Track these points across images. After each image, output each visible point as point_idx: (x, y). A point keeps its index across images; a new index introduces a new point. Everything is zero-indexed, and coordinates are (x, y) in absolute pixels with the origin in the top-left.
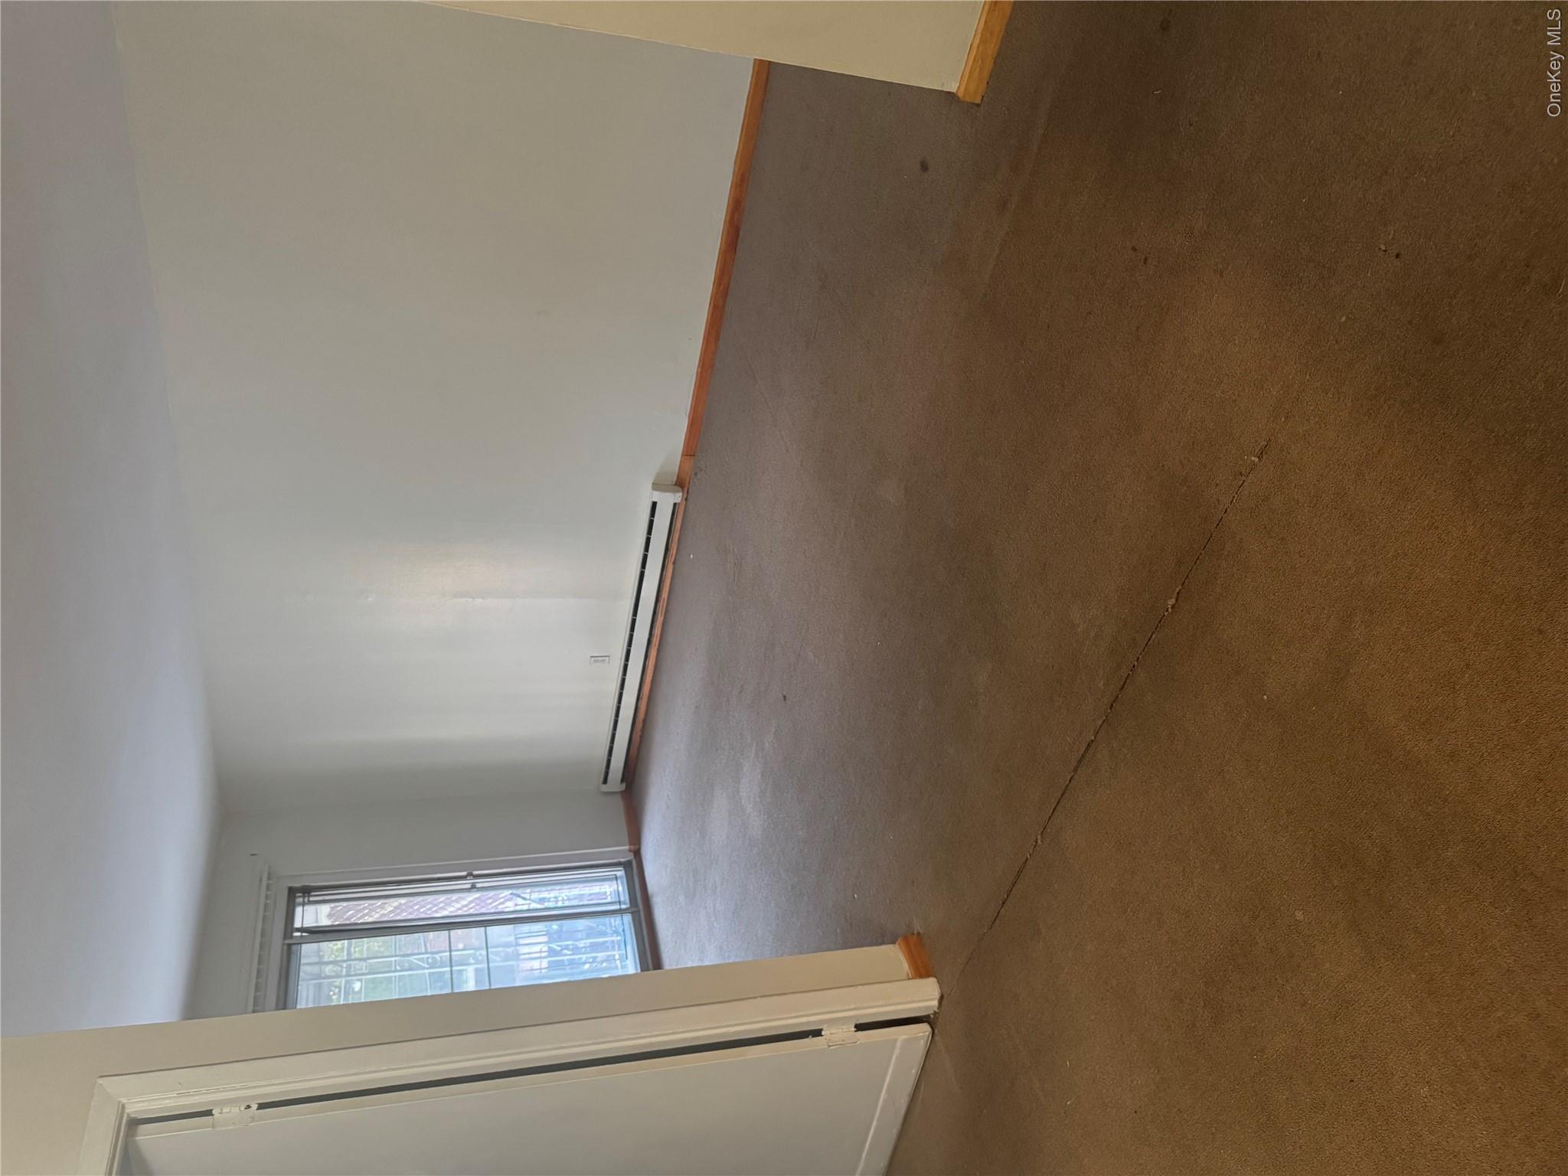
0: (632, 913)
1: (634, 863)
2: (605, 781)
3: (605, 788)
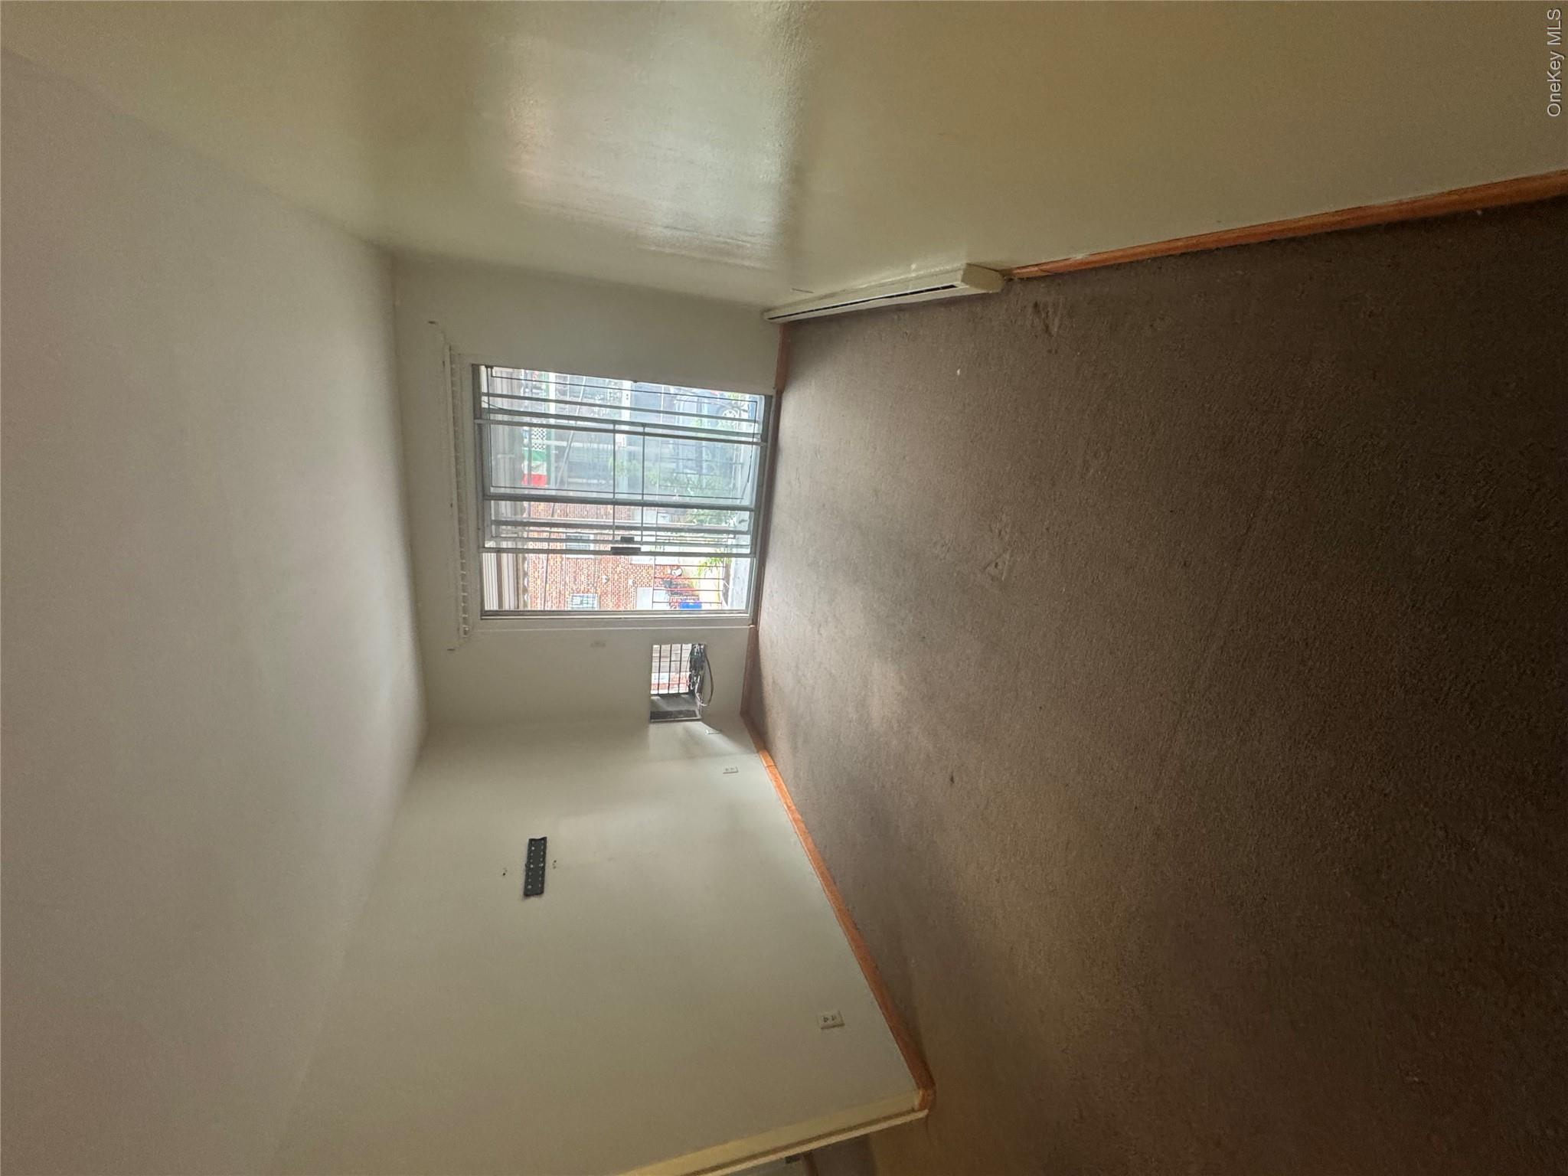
0: (761, 448)
1: (774, 401)
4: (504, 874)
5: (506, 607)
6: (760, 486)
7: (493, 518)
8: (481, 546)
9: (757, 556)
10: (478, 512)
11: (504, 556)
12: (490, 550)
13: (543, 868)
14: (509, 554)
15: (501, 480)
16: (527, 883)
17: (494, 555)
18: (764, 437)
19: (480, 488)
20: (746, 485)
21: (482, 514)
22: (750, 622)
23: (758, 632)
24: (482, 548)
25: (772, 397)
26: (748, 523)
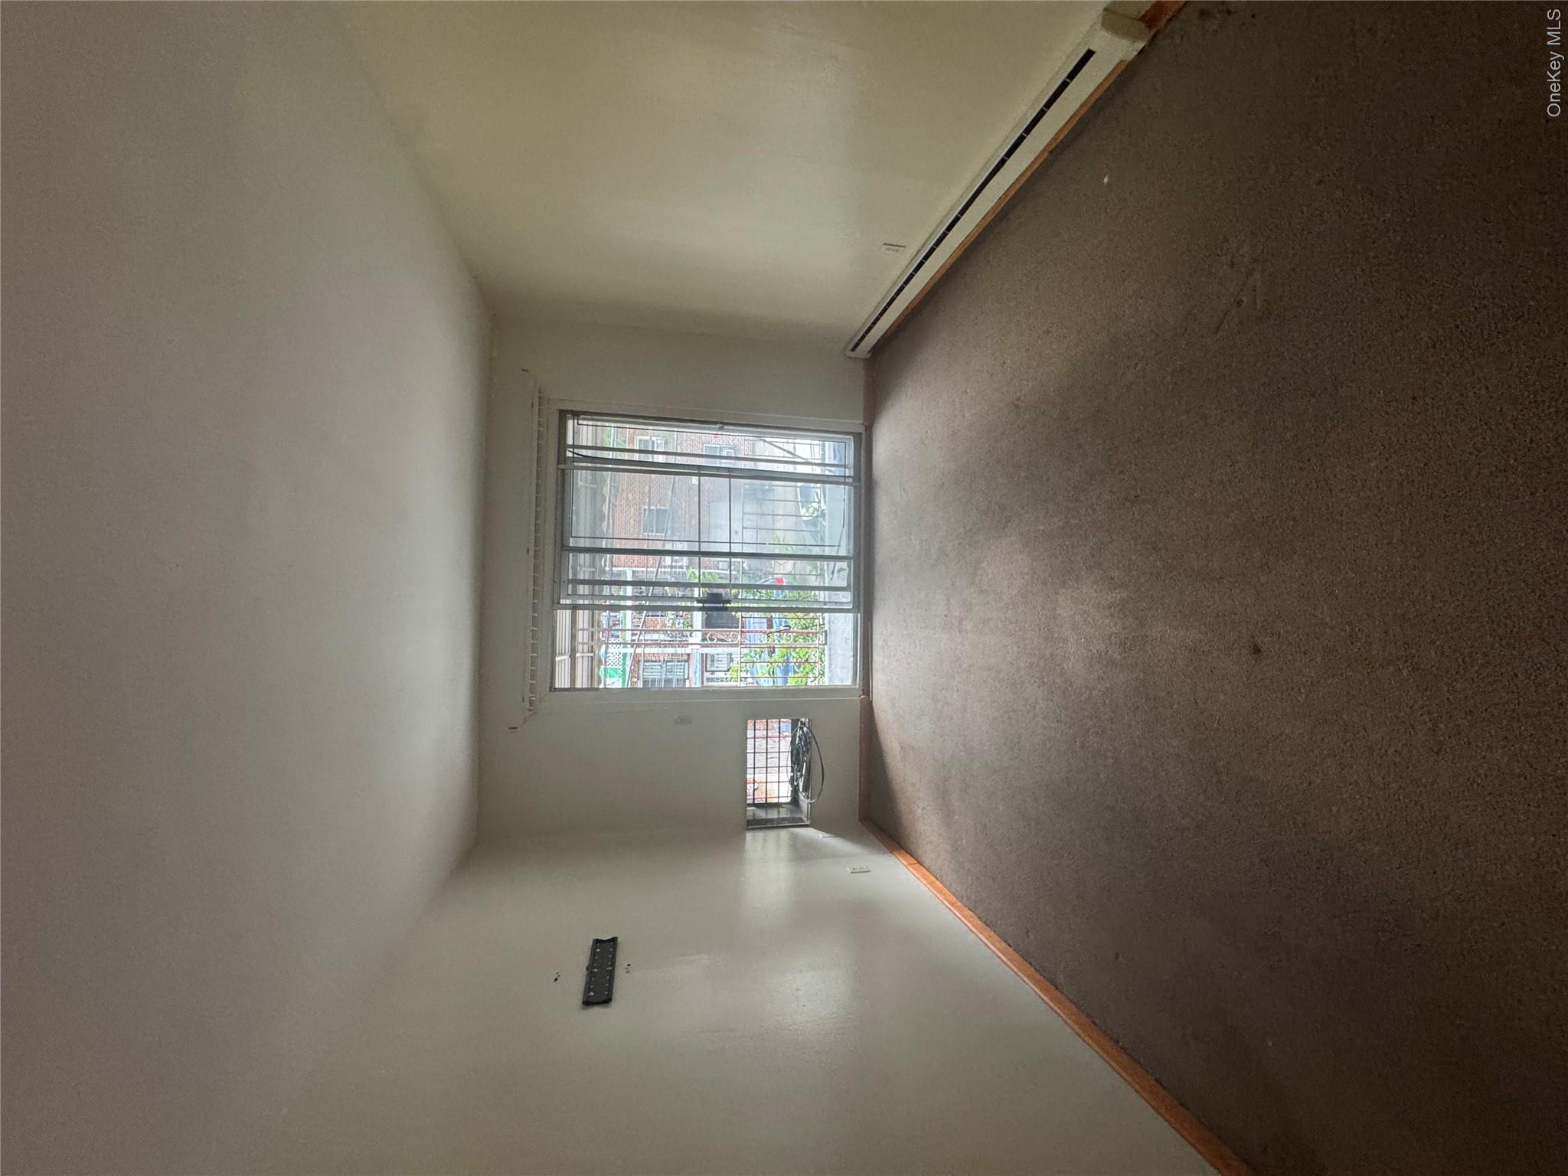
0: (855, 487)
1: (864, 437)
2: (853, 349)
3: (852, 354)
4: (556, 980)
5: (578, 685)
6: (857, 528)
7: (570, 577)
8: (555, 601)
9: (862, 611)
10: (555, 565)
11: (580, 613)
12: (565, 607)
13: (612, 974)
14: (586, 611)
15: (581, 529)
16: (587, 989)
17: (568, 612)
18: (857, 477)
19: (558, 538)
20: (842, 531)
21: (559, 567)
22: (861, 692)
23: (871, 703)
24: (556, 604)
25: (860, 434)
26: (847, 571)
